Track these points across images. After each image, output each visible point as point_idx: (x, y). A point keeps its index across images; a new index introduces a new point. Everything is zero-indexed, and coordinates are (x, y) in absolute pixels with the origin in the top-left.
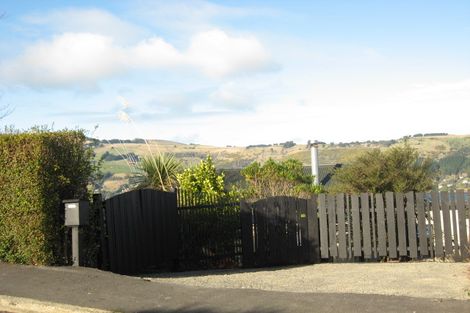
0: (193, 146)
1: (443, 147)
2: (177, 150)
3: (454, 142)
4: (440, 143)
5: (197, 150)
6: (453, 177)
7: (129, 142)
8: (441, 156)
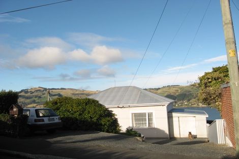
0: (84, 91)
1: (178, 91)
2: (77, 92)
3: (182, 88)
4: (177, 89)
5: (85, 92)
6: (181, 101)
7: (58, 89)
8: (177, 94)
